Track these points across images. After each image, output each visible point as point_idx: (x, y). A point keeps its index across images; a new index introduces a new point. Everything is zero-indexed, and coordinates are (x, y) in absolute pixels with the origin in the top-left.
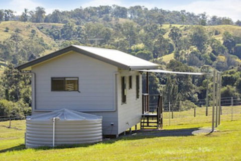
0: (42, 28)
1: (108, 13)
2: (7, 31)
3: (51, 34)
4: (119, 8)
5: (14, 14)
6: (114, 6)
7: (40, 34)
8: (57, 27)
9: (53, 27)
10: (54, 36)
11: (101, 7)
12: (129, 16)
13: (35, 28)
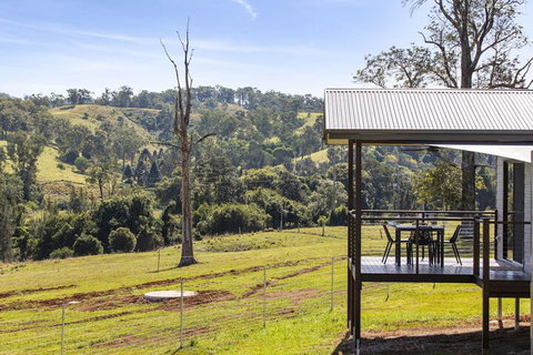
0: (131, 115)
1: (210, 95)
2: (85, 118)
3: (143, 123)
4: (224, 89)
5: (91, 95)
6: (217, 86)
7: (130, 124)
8: (150, 114)
9: (145, 113)
10: (147, 125)
11: (201, 88)
12: (236, 100)
13: (122, 115)
